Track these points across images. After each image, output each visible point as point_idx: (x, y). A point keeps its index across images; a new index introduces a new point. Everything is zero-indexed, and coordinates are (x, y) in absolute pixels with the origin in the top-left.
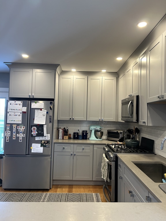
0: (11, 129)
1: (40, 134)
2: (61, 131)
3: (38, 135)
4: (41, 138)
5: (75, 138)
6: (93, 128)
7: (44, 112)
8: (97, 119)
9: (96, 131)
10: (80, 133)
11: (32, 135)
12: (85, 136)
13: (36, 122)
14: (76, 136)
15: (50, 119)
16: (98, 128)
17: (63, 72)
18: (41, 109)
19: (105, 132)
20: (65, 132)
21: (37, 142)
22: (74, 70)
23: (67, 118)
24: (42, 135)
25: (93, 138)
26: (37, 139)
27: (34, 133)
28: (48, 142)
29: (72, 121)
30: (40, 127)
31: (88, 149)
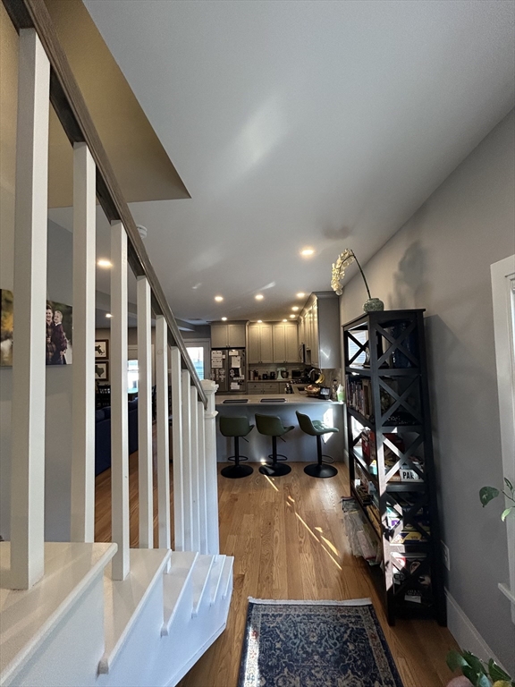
0: (215, 372)
1: (237, 375)
2: (252, 373)
3: (235, 376)
4: (237, 378)
5: (264, 379)
6: (279, 369)
7: (239, 358)
8: (282, 361)
9: (282, 372)
10: (269, 375)
11: (231, 377)
12: (273, 376)
13: (233, 366)
14: (265, 377)
15: (243, 364)
16: (284, 369)
17: (251, 324)
18: (236, 356)
19: (290, 372)
20: (256, 374)
21: (235, 381)
22: (260, 321)
23: (257, 362)
24: (239, 376)
25: (280, 378)
26: (235, 379)
27: (232, 374)
28: (243, 381)
29: (261, 364)
30: (236, 370)
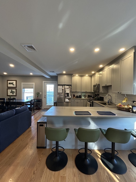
0: (59, 94)
2: (72, 95)
4: (68, 97)
5: (77, 97)
6: (83, 94)
8: (84, 91)
9: (84, 95)
11: (65, 96)
12: (80, 97)
13: (66, 92)
15: (71, 91)
17: (74, 76)
18: (68, 88)
19: (87, 95)
20: (74, 96)
21: (67, 98)
22: (77, 75)
23: (75, 91)
25: (83, 98)
26: (67, 97)
27: (66, 95)
28: (70, 98)
30: (68, 94)
31: (82, 101)
